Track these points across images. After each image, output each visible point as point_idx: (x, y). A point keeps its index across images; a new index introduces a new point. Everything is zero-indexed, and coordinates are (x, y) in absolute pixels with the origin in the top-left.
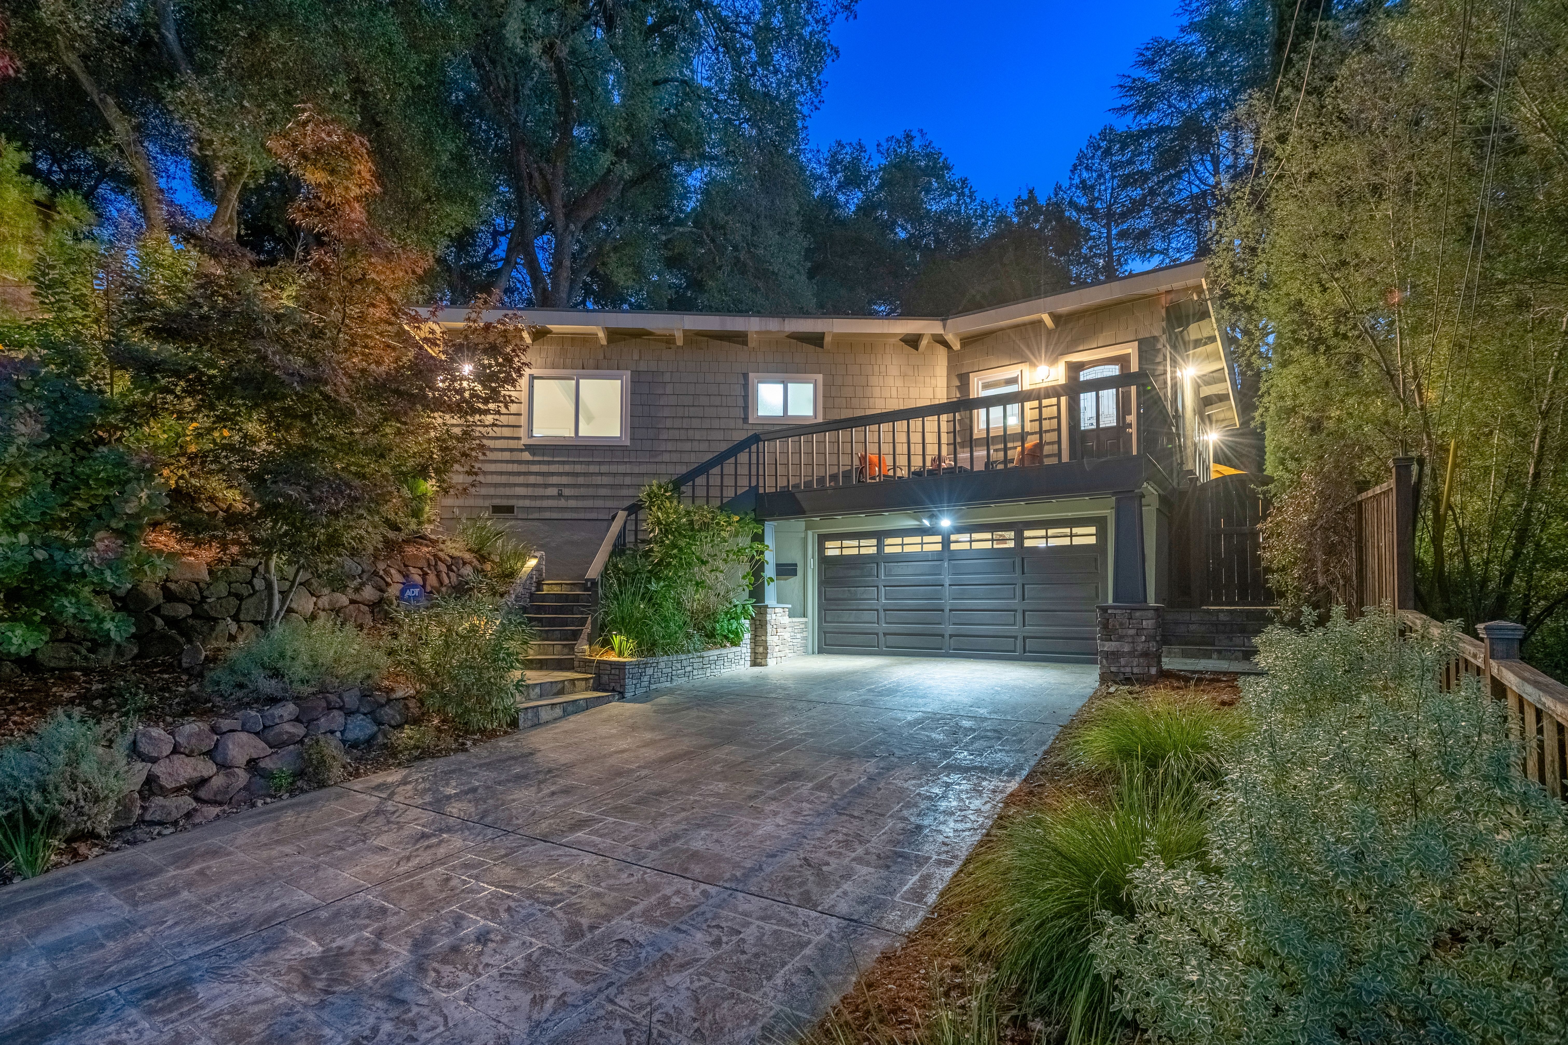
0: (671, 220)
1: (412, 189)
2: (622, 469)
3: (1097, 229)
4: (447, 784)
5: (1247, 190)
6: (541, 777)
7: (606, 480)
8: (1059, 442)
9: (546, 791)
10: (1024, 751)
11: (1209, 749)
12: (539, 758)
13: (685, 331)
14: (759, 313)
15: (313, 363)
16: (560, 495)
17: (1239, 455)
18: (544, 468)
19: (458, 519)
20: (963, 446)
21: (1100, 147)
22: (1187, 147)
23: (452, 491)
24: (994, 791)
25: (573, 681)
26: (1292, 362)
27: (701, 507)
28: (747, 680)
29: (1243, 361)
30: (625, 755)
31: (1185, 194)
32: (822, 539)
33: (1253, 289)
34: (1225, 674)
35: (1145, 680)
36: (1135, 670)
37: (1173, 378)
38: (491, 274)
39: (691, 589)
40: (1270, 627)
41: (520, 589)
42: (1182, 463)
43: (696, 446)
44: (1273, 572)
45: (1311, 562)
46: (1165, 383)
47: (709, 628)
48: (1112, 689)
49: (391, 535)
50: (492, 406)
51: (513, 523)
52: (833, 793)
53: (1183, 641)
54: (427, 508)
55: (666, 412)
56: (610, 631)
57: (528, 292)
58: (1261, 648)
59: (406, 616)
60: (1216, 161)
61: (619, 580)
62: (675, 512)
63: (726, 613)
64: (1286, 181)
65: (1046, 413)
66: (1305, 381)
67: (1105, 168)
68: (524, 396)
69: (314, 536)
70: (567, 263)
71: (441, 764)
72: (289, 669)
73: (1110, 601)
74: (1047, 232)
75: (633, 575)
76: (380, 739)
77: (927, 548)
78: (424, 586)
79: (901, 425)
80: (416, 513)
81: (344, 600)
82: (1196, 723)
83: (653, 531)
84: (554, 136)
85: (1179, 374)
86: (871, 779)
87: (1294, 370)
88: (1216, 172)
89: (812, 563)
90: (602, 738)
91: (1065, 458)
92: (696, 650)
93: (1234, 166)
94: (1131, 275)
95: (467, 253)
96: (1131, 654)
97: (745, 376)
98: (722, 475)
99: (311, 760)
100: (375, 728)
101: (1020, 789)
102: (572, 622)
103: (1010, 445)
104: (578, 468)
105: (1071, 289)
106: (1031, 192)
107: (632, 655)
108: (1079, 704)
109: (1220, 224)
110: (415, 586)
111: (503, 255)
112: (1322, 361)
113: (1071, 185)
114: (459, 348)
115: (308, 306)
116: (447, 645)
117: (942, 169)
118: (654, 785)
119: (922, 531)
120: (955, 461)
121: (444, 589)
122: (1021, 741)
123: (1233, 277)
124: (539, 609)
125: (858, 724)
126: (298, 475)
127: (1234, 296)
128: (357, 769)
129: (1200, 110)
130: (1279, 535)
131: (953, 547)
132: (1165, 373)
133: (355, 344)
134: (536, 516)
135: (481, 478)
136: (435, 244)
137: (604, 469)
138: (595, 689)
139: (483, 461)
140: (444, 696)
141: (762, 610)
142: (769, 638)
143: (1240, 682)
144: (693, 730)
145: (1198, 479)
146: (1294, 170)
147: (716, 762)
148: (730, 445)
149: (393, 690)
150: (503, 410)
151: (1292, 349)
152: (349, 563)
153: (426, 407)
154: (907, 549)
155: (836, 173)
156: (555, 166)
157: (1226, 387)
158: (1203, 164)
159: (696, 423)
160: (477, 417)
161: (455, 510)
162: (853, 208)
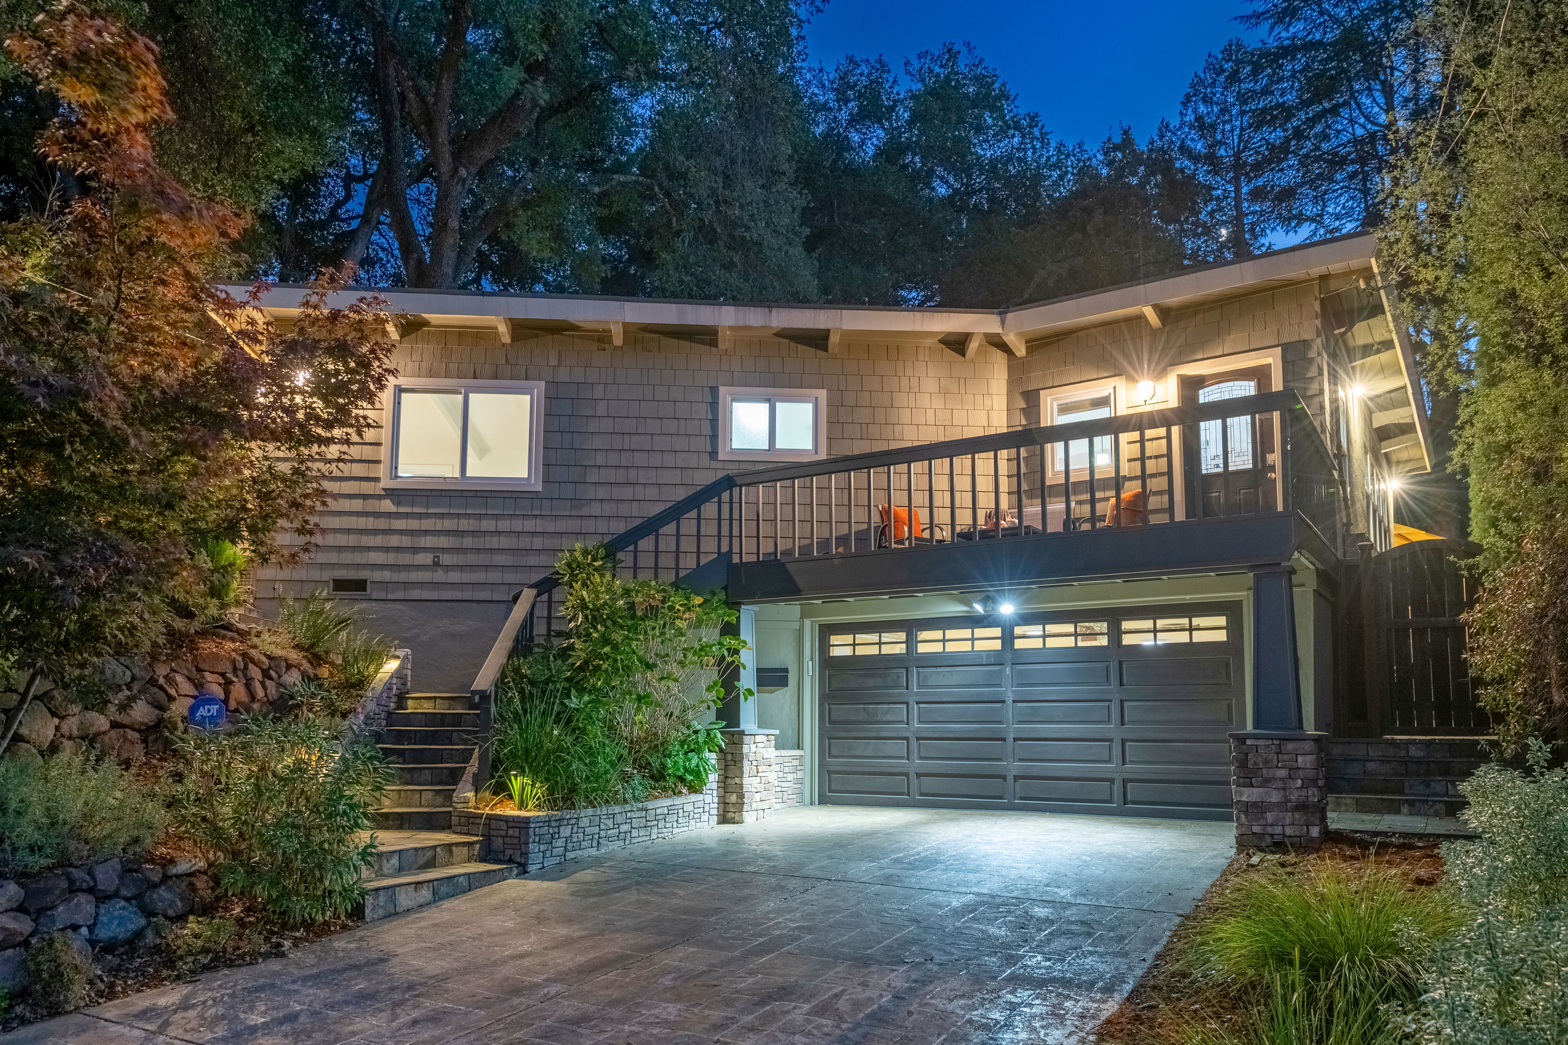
0: (608, 163)
1: (227, 113)
2: (529, 525)
3: (1222, 186)
4: (252, 1009)
5: (1434, 134)
6: (396, 996)
7: (505, 542)
8: (1170, 491)
9: (404, 1019)
10: (1126, 955)
11: (1399, 951)
12: (394, 967)
13: (625, 325)
14: (735, 300)
15: (69, 366)
16: (436, 564)
17: (1433, 513)
18: (414, 524)
19: (282, 600)
20: (1031, 495)
21: (1223, 71)
22: (1345, 71)
23: (273, 558)
24: (1082, 1017)
25: (449, 847)
26: (1504, 379)
27: (645, 584)
28: (713, 845)
29: (1433, 375)
30: (526, 962)
31: (1345, 137)
32: (827, 630)
33: (1445, 275)
34: (1421, 836)
35: (1305, 847)
36: (1289, 831)
37: (1334, 401)
38: (342, 237)
39: (629, 705)
40: (1483, 767)
41: (371, 706)
42: (1348, 524)
43: (639, 492)
44: (1486, 685)
45: (1541, 670)
46: (1322, 408)
47: (656, 765)
48: (1255, 860)
49: (179, 624)
50: (337, 432)
51: (364, 605)
52: (842, 1020)
53: (1357, 786)
54: (235, 585)
55: (597, 443)
56: (507, 771)
57: (395, 264)
58: (1471, 799)
59: (198, 747)
60: (1388, 91)
61: (522, 692)
62: (608, 591)
63: (682, 743)
64: (1490, 120)
65: (1151, 448)
66: (1524, 406)
67: (1231, 100)
68: (385, 418)
69: (61, 625)
70: (454, 223)
71: (242, 977)
72: (12, 829)
73: (1250, 727)
74: (1151, 190)
75: (543, 686)
76: (150, 938)
77: (980, 646)
78: (226, 701)
79: (941, 465)
80: (217, 592)
81: (101, 722)
82: (1379, 912)
83: (574, 618)
84: (438, 41)
85: (1341, 394)
86: (898, 997)
87: (1507, 389)
88: (1389, 108)
89: (811, 668)
90: (492, 935)
91: (1180, 515)
92: (636, 799)
93: (1415, 98)
94: (1270, 253)
95: (306, 208)
96: (1282, 806)
97: (714, 391)
98: (678, 535)
99: (39, 972)
100: (143, 922)
101: (1121, 1013)
102: (451, 756)
103: (1099, 495)
104: (465, 525)
105: (1182, 270)
106: (1126, 132)
107: (539, 807)
108: (1206, 882)
109: (1396, 181)
110: (212, 701)
111: (360, 210)
112: (1548, 377)
113: (1183, 123)
114: (291, 347)
115: (63, 281)
116: (258, 791)
117: (998, 98)
118: (569, 1008)
119: (973, 621)
120: (1020, 516)
121: (256, 706)
122: (1121, 939)
123: (1416, 256)
124: (400, 737)
125: (879, 912)
126: (40, 534)
127: (1417, 283)
128: (112, 986)
129: (1366, 18)
130: (1493, 630)
131: (1019, 644)
132: (1321, 392)
133: (134, 339)
134: (400, 595)
135: (318, 539)
136: (257, 193)
137: (504, 525)
138: (483, 859)
139: (322, 513)
140: (251, 871)
141: (736, 738)
142: (746, 781)
143: (1443, 849)
144: (629, 922)
145: (1372, 546)
146: (1501, 106)
147: (664, 972)
148: (691, 491)
149: (172, 861)
150: (355, 438)
151: (1503, 359)
152: (113, 667)
153: (238, 434)
154: (951, 647)
155: (847, 101)
156: (439, 85)
157: (1410, 413)
158: (1370, 95)
159: (640, 459)
160: (315, 448)
161: (279, 587)
162: (871, 151)
